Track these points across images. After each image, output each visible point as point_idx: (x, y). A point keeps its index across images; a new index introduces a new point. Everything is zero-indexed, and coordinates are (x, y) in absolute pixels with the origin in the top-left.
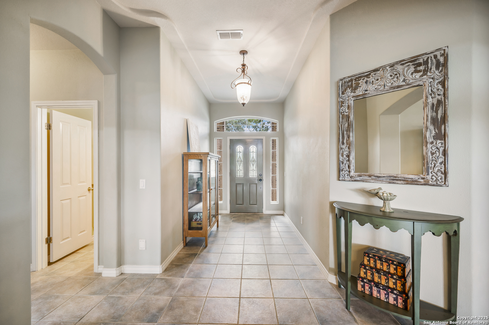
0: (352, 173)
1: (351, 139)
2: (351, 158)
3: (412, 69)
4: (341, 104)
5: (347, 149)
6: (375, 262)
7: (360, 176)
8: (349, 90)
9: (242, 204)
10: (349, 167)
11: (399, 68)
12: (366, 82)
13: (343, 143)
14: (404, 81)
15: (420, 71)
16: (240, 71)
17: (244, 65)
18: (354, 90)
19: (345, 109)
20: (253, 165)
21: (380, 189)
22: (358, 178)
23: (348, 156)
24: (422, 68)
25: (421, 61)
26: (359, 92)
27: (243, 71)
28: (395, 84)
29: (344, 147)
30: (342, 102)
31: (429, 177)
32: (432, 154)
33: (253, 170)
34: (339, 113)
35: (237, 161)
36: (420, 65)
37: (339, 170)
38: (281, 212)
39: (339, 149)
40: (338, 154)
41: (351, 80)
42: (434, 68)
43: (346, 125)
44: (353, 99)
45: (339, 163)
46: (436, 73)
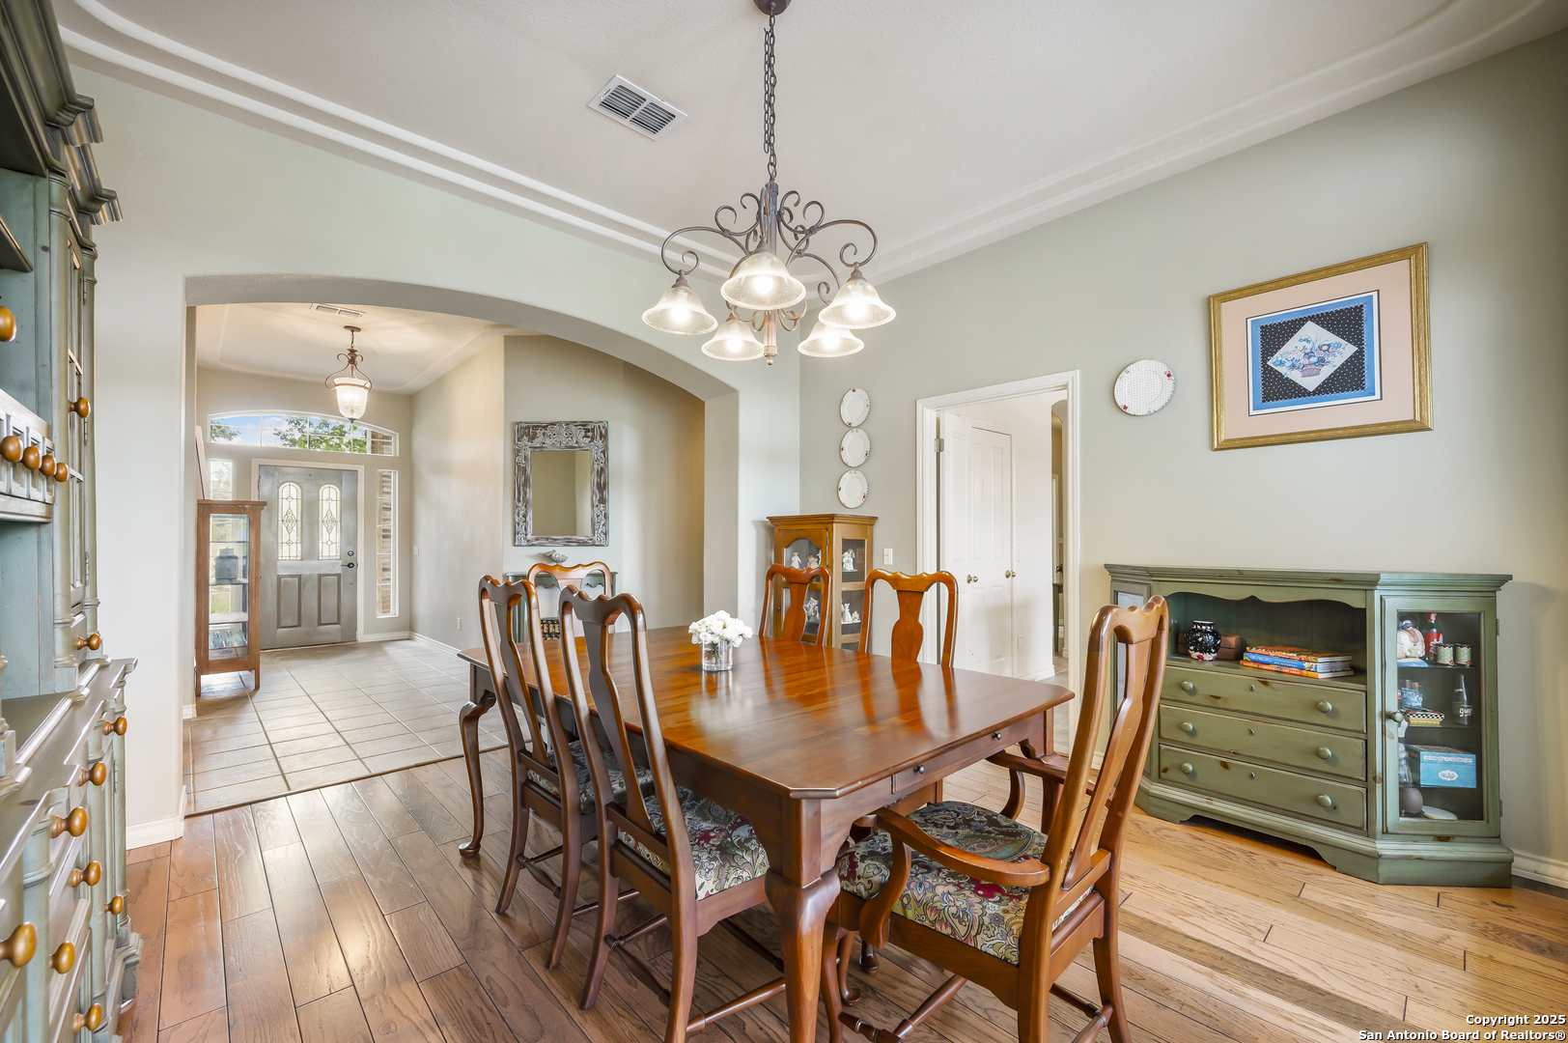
0: (529, 537)
1: (528, 495)
2: (528, 519)
3: (583, 433)
4: (517, 452)
5: (523, 508)
6: (548, 627)
7: (537, 539)
8: (525, 438)
9: (296, 624)
10: (526, 530)
11: (573, 428)
12: (544, 434)
13: (519, 501)
14: (577, 442)
15: (588, 437)
16: (345, 360)
17: (352, 351)
18: (532, 438)
19: (520, 459)
20: (329, 531)
21: (554, 551)
22: (535, 543)
23: (525, 516)
24: (590, 434)
25: (589, 427)
26: (537, 443)
27: (352, 361)
28: (570, 444)
29: (520, 505)
30: (519, 451)
31: (595, 538)
32: (598, 516)
33: (329, 543)
34: (516, 463)
35: (280, 519)
36: (588, 431)
37: (515, 533)
38: (406, 634)
39: (515, 507)
40: (514, 513)
41: (528, 427)
42: (598, 438)
43: (523, 479)
44: (530, 450)
45: (515, 524)
46: (599, 442)
